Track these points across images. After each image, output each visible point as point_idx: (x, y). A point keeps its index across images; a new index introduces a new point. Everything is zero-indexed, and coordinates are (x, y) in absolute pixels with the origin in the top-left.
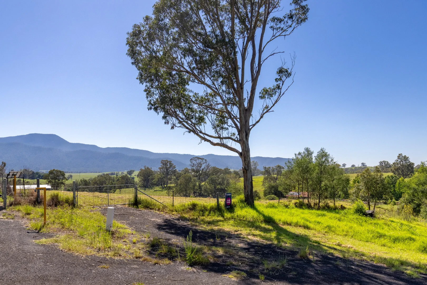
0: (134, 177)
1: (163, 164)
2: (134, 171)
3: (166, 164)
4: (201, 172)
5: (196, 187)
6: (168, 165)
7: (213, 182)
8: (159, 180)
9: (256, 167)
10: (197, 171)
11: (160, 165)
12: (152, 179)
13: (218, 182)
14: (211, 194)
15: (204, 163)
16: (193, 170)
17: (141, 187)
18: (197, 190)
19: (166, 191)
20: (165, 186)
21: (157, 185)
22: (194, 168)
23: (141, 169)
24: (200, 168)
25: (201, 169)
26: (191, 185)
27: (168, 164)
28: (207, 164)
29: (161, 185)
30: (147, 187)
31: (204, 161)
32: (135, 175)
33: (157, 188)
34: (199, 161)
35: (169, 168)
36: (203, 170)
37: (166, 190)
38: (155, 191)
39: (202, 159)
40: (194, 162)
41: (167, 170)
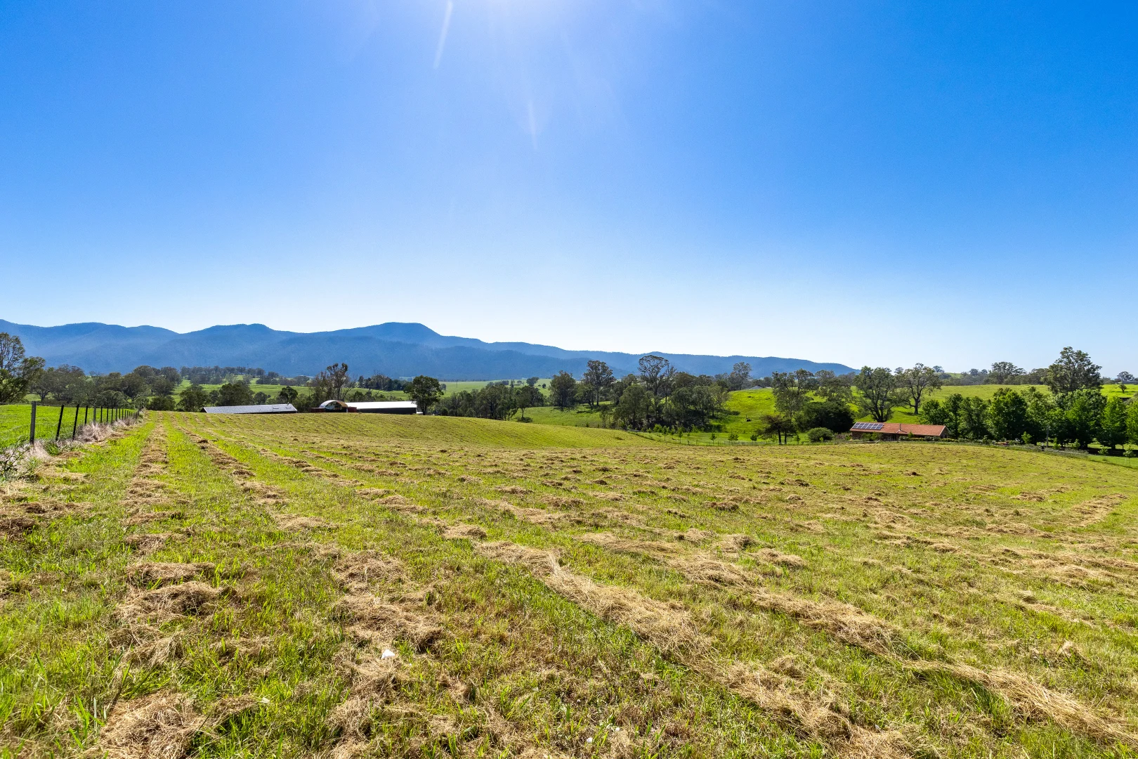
0: (539, 388)
1: (592, 368)
2: (537, 379)
3: (596, 368)
4: (658, 382)
5: (651, 408)
6: (599, 370)
7: (681, 399)
8: (585, 394)
9: (747, 373)
10: (653, 380)
11: (587, 369)
12: (573, 393)
13: (691, 400)
14: (678, 420)
15: (663, 367)
16: (644, 378)
17: (555, 406)
18: (653, 412)
19: (598, 413)
20: (595, 403)
21: (580, 402)
22: (647, 374)
23: (555, 376)
24: (657, 374)
25: (658, 376)
26: (642, 404)
27: (600, 367)
28: (670, 368)
29: (589, 403)
30: (566, 406)
31: (663, 362)
32: (539, 386)
33: (582, 408)
34: (656, 361)
35: (601, 374)
36: (662, 377)
37: (598, 411)
38: (579, 412)
39: (660, 359)
40: (645, 364)
41: (598, 377)
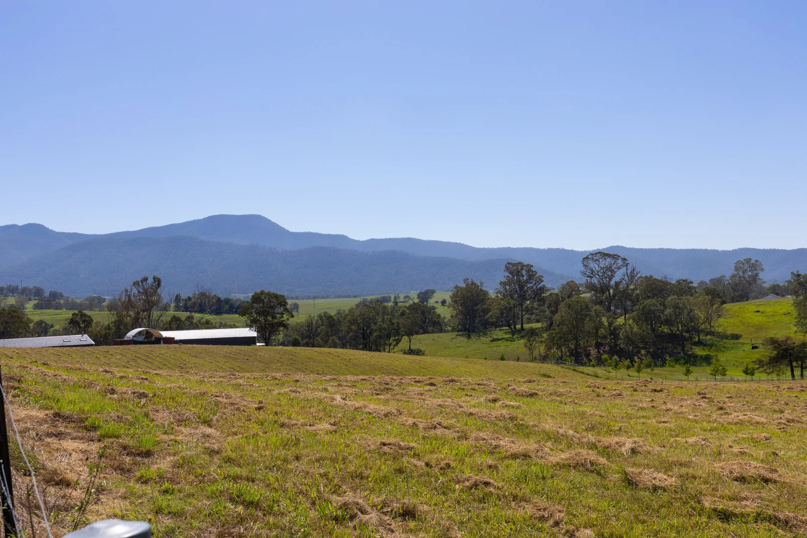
0: (436, 305)
1: (511, 273)
2: (433, 292)
3: (518, 273)
4: (611, 291)
5: (602, 331)
6: (523, 276)
7: (648, 316)
8: (502, 314)
9: (757, 275)
10: (604, 289)
11: (502, 275)
12: (486, 311)
13: (663, 318)
14: (644, 348)
15: (619, 268)
16: (591, 287)
17: (458, 331)
18: (605, 337)
19: (522, 341)
20: (518, 327)
21: (496, 325)
22: (595, 281)
23: (456, 287)
24: (610, 280)
25: (613, 283)
26: (588, 326)
27: (524, 272)
28: (629, 271)
29: (509, 326)
30: (474, 331)
31: (620, 262)
32: (437, 302)
33: (498, 333)
34: (609, 260)
35: (527, 282)
36: (617, 284)
37: (522, 337)
38: (494, 340)
39: (615, 257)
40: (593, 265)
41: (521, 287)
